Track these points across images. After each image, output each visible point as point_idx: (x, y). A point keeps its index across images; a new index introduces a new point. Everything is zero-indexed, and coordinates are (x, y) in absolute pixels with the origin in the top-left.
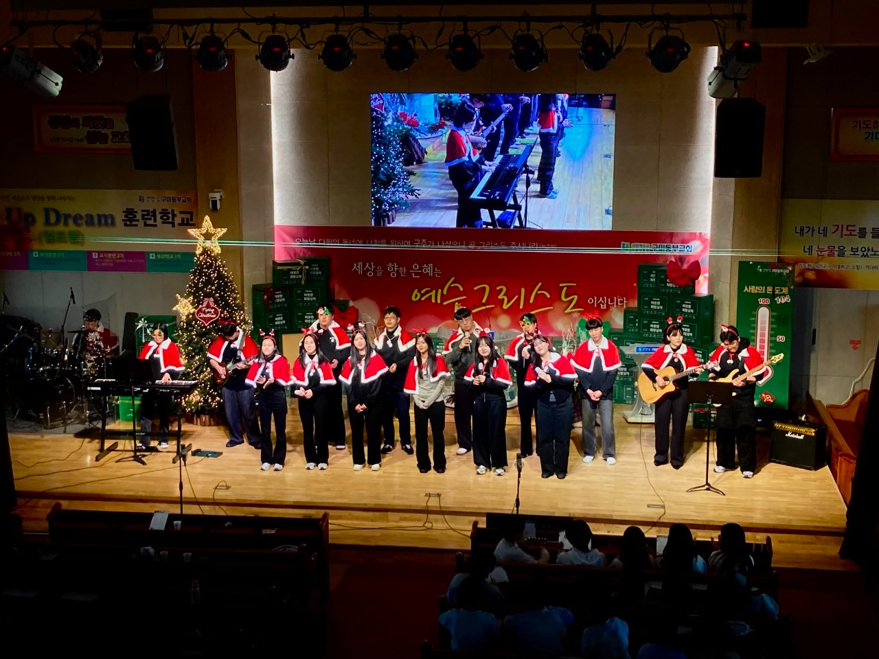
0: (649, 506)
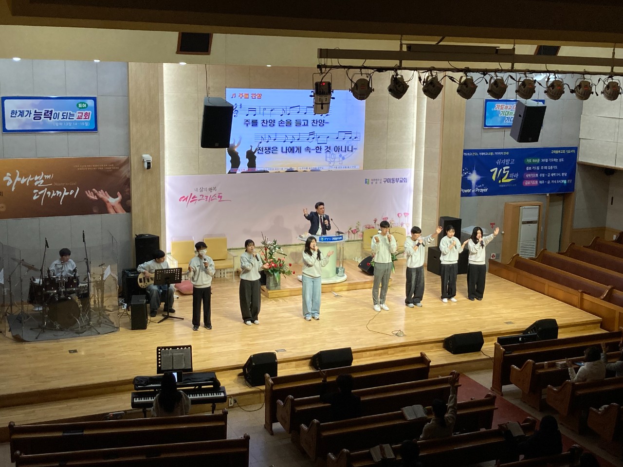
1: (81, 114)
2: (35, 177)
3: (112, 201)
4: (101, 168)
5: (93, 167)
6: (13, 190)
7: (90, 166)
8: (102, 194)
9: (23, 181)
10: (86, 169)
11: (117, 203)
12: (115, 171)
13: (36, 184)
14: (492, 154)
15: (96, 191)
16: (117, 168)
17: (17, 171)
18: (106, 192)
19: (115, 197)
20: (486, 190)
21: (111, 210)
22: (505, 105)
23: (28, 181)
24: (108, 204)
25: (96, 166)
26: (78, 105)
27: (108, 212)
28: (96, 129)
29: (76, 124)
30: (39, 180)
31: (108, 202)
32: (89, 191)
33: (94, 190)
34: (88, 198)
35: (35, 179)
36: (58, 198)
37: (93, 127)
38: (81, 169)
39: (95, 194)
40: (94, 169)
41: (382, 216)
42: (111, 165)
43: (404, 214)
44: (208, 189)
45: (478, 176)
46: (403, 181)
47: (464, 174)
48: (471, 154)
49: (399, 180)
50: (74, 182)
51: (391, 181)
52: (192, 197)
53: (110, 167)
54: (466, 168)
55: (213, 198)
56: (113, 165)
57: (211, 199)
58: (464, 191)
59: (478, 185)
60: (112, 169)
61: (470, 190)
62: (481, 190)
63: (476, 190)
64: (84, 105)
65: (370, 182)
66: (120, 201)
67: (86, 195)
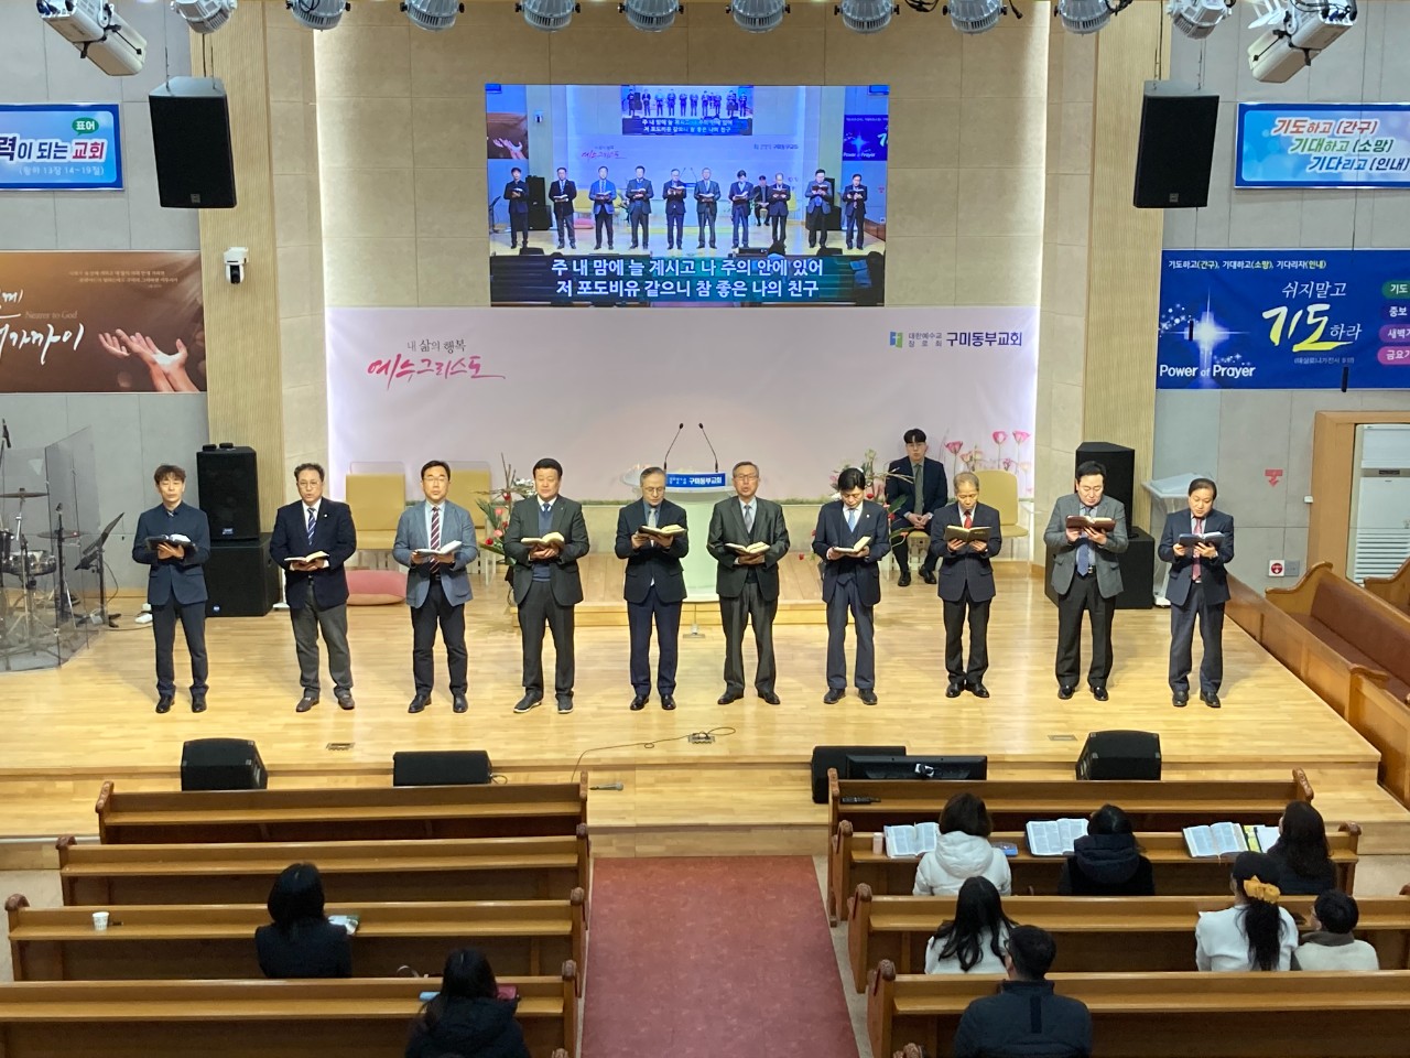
0: (1053, 738)
1: (83, 147)
3: (166, 362)
4: (134, 280)
5: (115, 276)
7: (107, 273)
8: (138, 343)
10: (100, 280)
11: (177, 366)
12: (175, 284)
14: (1266, 265)
15: (125, 336)
16: (172, 280)
18: (147, 338)
19: (172, 351)
20: (1248, 372)
21: (162, 383)
22: (1310, 121)
24: (154, 370)
25: (123, 274)
26: (74, 125)
27: (154, 389)
28: (118, 183)
29: (72, 170)
31: (155, 363)
32: (108, 335)
33: (119, 331)
34: (106, 351)
36: (34, 349)
37: (113, 179)
38: (87, 280)
39: (122, 343)
40: (119, 280)
41: (945, 438)
42: (158, 273)
43: (1014, 435)
44: (442, 346)
45: (1220, 328)
46: (1010, 341)
47: (1173, 322)
48: (1196, 265)
49: (997, 339)
50: (73, 312)
51: (972, 342)
52: (401, 362)
53: (157, 276)
54: (1178, 306)
55: (455, 369)
56: (163, 273)
57: (451, 371)
58: (1172, 372)
59: (1219, 357)
60: (161, 283)
61: (1195, 369)
62: (1231, 372)
63: (1215, 371)
64: (91, 126)
65: (906, 341)
66: (183, 361)
67: (101, 344)
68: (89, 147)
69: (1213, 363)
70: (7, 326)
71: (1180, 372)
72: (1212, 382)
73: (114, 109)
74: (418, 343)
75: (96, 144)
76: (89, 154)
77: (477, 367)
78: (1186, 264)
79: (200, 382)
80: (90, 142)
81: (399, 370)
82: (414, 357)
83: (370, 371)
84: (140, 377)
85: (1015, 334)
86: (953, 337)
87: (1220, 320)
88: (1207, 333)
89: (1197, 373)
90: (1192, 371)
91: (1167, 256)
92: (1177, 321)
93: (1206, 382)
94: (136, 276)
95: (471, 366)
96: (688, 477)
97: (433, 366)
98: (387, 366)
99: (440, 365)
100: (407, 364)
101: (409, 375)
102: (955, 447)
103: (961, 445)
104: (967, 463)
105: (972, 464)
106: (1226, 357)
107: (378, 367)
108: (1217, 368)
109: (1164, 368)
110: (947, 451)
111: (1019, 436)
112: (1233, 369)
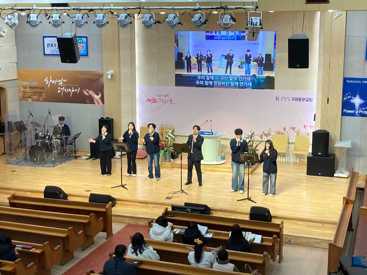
2: (58, 80)
3: (97, 97)
4: (90, 78)
5: (86, 77)
6: (49, 86)
7: (85, 76)
8: (91, 92)
9: (53, 82)
10: (83, 77)
11: (99, 98)
12: (99, 79)
13: (59, 84)
15: (88, 91)
16: (98, 78)
17: (51, 77)
18: (93, 91)
19: (98, 95)
21: (96, 102)
23: (56, 82)
24: (94, 99)
25: (88, 76)
27: (94, 104)
28: (87, 55)
30: (61, 82)
31: (94, 97)
32: (85, 90)
33: (87, 90)
34: (84, 94)
35: (59, 81)
36: (69, 93)
37: (86, 54)
38: (80, 77)
39: (88, 92)
40: (87, 77)
41: (290, 126)
42: (95, 76)
43: (310, 126)
44: (163, 96)
45: (361, 100)
46: (309, 101)
47: (347, 97)
48: (354, 82)
49: (305, 100)
50: (77, 84)
51: (298, 100)
52: (154, 99)
53: (95, 77)
54: (349, 93)
55: (166, 102)
56: (96, 76)
57: (165, 102)
58: (347, 111)
59: (361, 108)
60: (96, 78)
61: (354, 111)
62: (364, 112)
63: (360, 112)
64: (82, 41)
65: (280, 99)
66: (100, 97)
67: (83, 92)
68: (81, 46)
69: (359, 109)
70: (64, 87)
71: (349, 112)
72: (359, 115)
73: (86, 37)
74: (158, 95)
75: (83, 45)
76: (81, 48)
77: (172, 101)
78: (351, 81)
79: (103, 101)
80: (81, 45)
81: (153, 101)
82: (157, 98)
83: (147, 101)
84: (91, 101)
85: (310, 99)
86: (293, 99)
87: (361, 97)
88: (357, 101)
89: (355, 112)
90: (352, 112)
91: (345, 79)
92: (349, 97)
93: (357, 115)
94: (91, 77)
95: (170, 101)
96: (203, 132)
97: (161, 101)
98: (151, 100)
99: (163, 100)
100: (155, 100)
101: (155, 103)
102: (293, 129)
103: (295, 128)
104: (297, 133)
105: (298, 133)
106: (363, 108)
107: (149, 100)
108: (360, 111)
109: (345, 110)
110: (291, 129)
111: (311, 127)
112: (365, 111)
